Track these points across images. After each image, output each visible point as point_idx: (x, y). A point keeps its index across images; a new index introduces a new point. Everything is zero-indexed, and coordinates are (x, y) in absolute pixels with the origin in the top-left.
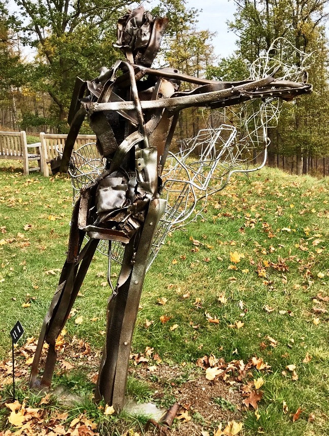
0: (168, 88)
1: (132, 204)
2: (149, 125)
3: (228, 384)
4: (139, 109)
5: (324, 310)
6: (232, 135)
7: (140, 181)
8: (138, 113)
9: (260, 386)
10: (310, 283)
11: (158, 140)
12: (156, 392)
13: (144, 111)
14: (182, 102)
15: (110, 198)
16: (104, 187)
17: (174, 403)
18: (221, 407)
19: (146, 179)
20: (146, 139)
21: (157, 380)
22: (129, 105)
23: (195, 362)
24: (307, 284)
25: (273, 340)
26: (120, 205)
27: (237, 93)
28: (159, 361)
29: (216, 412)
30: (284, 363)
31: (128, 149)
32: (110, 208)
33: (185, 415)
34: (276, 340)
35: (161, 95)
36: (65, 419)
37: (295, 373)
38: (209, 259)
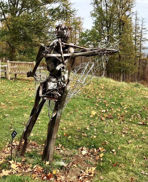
0: (72, 50)
1: (59, 88)
2: (66, 61)
3: (90, 156)
4: (63, 56)
5: (126, 132)
6: (92, 65)
7: (62, 80)
8: (62, 58)
9: (102, 156)
10: (122, 123)
11: (68, 67)
12: (64, 158)
13: (64, 57)
14: (77, 55)
15: (51, 85)
16: (49, 82)
17: (70, 162)
18: (88, 163)
19: (64, 79)
20: (65, 66)
21: (64, 155)
22: (60, 55)
23: (78, 149)
24: (121, 123)
25: (107, 142)
26: (55, 88)
27: (94, 52)
28: (64, 149)
29: (86, 165)
30: (111, 149)
31: (58, 69)
32: (51, 89)
33: (75, 165)
34: (108, 142)
35: (70, 52)
36: (31, 166)
37: (115, 152)
38: (82, 114)
